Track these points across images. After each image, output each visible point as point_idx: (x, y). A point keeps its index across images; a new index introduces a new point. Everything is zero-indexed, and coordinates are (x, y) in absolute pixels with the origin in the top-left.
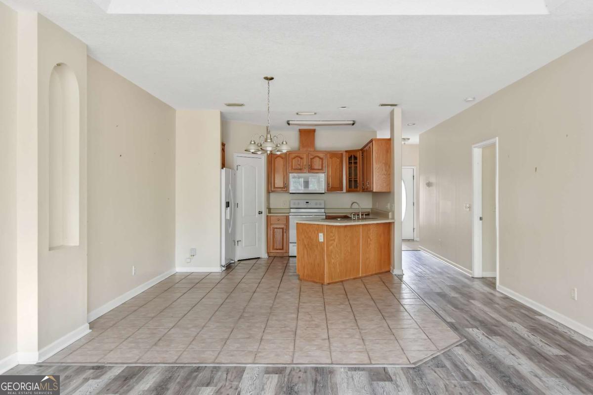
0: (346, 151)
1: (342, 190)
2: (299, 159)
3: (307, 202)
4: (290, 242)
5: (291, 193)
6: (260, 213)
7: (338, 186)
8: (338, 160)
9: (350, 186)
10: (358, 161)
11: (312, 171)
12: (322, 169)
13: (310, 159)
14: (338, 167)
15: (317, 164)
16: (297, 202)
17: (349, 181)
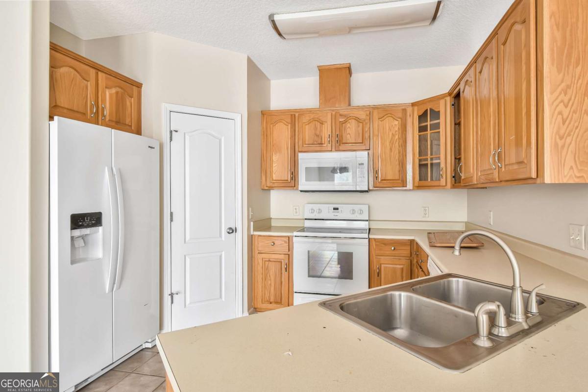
0: (413, 105)
1: (404, 183)
2: (318, 125)
3: (335, 209)
4: (295, 290)
5: (301, 191)
6: (232, 231)
7: (397, 177)
8: (397, 123)
9: (422, 177)
10: (442, 120)
11: (342, 147)
12: (362, 143)
13: (338, 123)
14: (397, 137)
15: (351, 131)
16: (316, 207)
17: (420, 166)
